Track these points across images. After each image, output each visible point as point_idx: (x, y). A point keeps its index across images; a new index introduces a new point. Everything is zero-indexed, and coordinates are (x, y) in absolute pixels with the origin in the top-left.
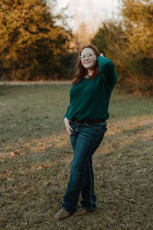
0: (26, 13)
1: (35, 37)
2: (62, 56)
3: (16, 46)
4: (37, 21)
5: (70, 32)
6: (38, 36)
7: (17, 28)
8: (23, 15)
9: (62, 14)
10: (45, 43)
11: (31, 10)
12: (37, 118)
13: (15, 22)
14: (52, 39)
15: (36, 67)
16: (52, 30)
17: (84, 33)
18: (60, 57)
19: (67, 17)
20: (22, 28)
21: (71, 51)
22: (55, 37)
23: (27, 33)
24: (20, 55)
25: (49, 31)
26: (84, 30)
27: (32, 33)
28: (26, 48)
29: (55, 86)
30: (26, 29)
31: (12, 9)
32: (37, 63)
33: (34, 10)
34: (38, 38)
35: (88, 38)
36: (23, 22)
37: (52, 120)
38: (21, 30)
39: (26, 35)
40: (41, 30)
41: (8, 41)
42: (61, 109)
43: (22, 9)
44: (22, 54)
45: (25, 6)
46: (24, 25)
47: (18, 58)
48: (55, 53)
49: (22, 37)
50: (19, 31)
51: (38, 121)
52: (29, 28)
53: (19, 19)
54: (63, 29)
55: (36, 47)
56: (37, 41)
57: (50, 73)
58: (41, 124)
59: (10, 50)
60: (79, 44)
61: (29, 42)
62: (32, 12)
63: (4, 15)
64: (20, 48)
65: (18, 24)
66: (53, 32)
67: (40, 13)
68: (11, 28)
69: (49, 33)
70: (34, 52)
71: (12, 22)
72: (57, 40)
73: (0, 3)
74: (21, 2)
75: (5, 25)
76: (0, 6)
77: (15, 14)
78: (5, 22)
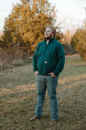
0: (42, 27)
3: (38, 41)
5: (62, 34)
7: (38, 33)
8: (41, 27)
9: (58, 26)
11: (45, 25)
13: (37, 31)
17: (69, 35)
19: (60, 28)
20: (40, 33)
21: (62, 43)
26: (69, 33)
31: (36, 25)
35: (70, 37)
36: (41, 30)
38: (40, 34)
39: (42, 36)
41: (34, 39)
43: (41, 25)
45: (42, 23)
46: (41, 31)
49: (41, 37)
52: (44, 33)
53: (39, 29)
54: (59, 33)
59: (35, 43)
60: (66, 40)
65: (39, 32)
68: (36, 33)
73: (31, 22)
74: (40, 21)
75: (33, 32)
76: (31, 23)
77: (37, 27)
78: (33, 31)
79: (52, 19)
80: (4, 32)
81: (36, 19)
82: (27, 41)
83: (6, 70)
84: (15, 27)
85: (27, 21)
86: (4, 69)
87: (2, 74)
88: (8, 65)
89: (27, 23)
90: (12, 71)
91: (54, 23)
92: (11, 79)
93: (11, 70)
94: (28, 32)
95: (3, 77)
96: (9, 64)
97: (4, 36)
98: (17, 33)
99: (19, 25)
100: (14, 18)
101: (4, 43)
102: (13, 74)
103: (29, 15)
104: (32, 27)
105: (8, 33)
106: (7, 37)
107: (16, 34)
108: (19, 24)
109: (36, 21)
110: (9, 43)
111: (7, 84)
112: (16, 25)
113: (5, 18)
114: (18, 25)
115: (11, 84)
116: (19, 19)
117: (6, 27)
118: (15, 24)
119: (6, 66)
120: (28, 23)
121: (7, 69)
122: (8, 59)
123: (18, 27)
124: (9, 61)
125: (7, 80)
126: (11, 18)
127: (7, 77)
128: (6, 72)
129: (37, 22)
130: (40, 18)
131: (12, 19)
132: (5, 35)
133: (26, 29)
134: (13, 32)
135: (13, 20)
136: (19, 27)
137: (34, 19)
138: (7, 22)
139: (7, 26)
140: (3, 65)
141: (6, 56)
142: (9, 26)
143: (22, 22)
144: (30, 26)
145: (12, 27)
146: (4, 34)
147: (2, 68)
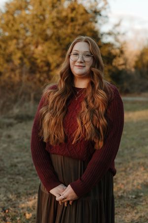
0: (79, 30)
8: (76, 31)
9: (114, 31)
13: (68, 39)
18: (110, 73)
19: (119, 33)
31: (65, 27)
33: (86, 27)
41: (61, 57)
43: (75, 26)
45: (77, 23)
48: (106, 69)
66: (104, 49)
68: (64, 44)
71: (65, 39)
73: (54, 20)
74: (74, 19)
75: (59, 41)
76: (54, 22)
81: (64, 14)
82: (44, 61)
84: (19, 29)
89: (45, 22)
94: (48, 42)
98: (23, 43)
99: (27, 25)
100: (16, 10)
103: (51, 5)
104: (55, 30)
107: (21, 46)
109: (66, 17)
112: (22, 25)
114: (24, 25)
116: (27, 12)
118: (18, 23)
120: (48, 21)
126: (10, 10)
129: (67, 20)
130: (75, 12)
131: (11, 13)
133: (42, 35)
134: (15, 41)
135: (15, 15)
136: (27, 29)
137: (61, 13)
139: (2, 28)
142: (6, 27)
143: (33, 18)
144: (51, 26)
145: (13, 29)
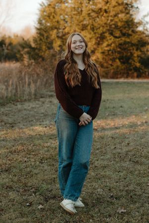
0: (112, 20)
1: (118, 41)
2: (141, 58)
3: (102, 48)
4: (120, 27)
6: (121, 40)
7: (104, 33)
8: (109, 21)
9: (143, 21)
10: (127, 45)
11: (116, 17)
12: (114, 107)
13: (101, 28)
14: (133, 42)
15: (118, 67)
16: (133, 34)
18: (139, 58)
19: (147, 23)
20: (107, 33)
22: (136, 41)
23: (112, 37)
24: (104, 57)
25: (131, 35)
27: (116, 37)
28: (110, 50)
29: (134, 83)
30: (111, 34)
31: (100, 17)
32: (119, 63)
33: (118, 17)
34: (121, 41)
36: (108, 28)
37: (126, 109)
38: (107, 35)
39: (111, 39)
40: (124, 35)
41: (95, 44)
42: (135, 101)
43: (108, 16)
44: (106, 56)
45: (111, 14)
46: (109, 30)
47: (103, 59)
48: (135, 55)
49: (107, 41)
50: (104, 36)
51: (114, 109)
52: (114, 33)
53: (105, 26)
54: (143, 33)
55: (119, 49)
56: (120, 44)
57: (130, 72)
58: (116, 111)
59: (96, 51)
61: (113, 45)
62: (116, 19)
63: (92, 22)
64: (105, 50)
65: (104, 30)
66: (134, 37)
67: (124, 20)
68: (98, 33)
69: (131, 37)
70: (116, 54)
71: (99, 28)
72: (137, 43)
73: (89, 12)
74: (108, 10)
75: (93, 31)
76: (89, 14)
77: (102, 21)
78: (93, 28)
79: (132, 7)
80: (38, 29)
81: (99, 6)
83: (41, 99)
84: (59, 20)
85: (83, 10)
86: (37, 98)
87: (34, 106)
88: (44, 91)
89: (81, 14)
90: (51, 102)
91: (135, 14)
92: (50, 113)
93: (50, 100)
94: (84, 31)
95: (36, 110)
96: (46, 90)
97: (38, 37)
98: (62, 32)
99: (67, 17)
100: (57, 3)
101: (37, 51)
102: (53, 106)
104: (91, 21)
105: (45, 32)
106: (43, 40)
107: (60, 35)
108: (67, 15)
109: (100, 9)
110: (46, 50)
111: (43, 121)
112: (62, 17)
113: (41, 3)
114: (64, 17)
115: (50, 121)
116: (66, 4)
117: (41, 21)
118: (58, 14)
119: (41, 92)
120: (84, 13)
121: (42, 97)
122: (45, 80)
123: (64, 20)
124: (46, 83)
125: (42, 115)
126: (51, 4)
127: (43, 111)
128: (40, 103)
129: (101, 11)
130: (108, 5)
131: (53, 6)
132: (39, 35)
133: (79, 25)
134: (55, 31)
135: (56, 7)
136: (66, 20)
137: (96, 5)
138: (44, 11)
139: (45, 19)
140: (36, 91)
141: (41, 76)
142: (48, 18)
143: (72, 11)
144: (87, 18)
145: (54, 20)
146: (37, 33)
147: (33, 97)
